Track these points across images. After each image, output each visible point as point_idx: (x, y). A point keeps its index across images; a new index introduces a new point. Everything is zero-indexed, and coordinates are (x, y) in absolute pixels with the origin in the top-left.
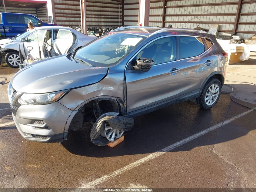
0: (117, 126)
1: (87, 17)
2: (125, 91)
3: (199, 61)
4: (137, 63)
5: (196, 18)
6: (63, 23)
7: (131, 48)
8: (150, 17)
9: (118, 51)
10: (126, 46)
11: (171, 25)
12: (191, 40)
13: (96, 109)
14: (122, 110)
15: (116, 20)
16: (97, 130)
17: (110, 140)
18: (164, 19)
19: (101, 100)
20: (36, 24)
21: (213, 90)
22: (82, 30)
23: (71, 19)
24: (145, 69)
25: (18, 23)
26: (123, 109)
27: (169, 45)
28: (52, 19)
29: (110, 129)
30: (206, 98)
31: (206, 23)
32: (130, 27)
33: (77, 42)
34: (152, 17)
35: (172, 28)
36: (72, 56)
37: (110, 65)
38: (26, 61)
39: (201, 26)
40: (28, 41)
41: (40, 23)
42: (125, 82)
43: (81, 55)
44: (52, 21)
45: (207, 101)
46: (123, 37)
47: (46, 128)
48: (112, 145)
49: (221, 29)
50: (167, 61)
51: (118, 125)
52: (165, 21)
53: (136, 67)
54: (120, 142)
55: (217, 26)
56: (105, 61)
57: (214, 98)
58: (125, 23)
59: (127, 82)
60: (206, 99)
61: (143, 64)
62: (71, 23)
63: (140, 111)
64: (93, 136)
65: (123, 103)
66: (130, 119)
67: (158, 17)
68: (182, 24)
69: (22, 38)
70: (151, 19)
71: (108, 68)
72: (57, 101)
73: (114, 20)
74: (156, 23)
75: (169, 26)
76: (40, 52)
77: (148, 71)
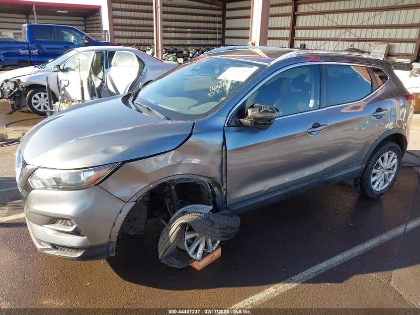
0: (209, 233)
1: (164, 32)
2: (224, 167)
3: (361, 109)
4: (247, 114)
5: (348, 33)
6: (125, 41)
7: (236, 85)
8: (269, 31)
9: (213, 91)
10: (227, 81)
11: (304, 44)
12: (346, 71)
13: (170, 197)
14: (217, 199)
15: (212, 36)
16: (171, 240)
17: (194, 257)
18: (293, 34)
19: (180, 182)
20: (81, 42)
21: (385, 163)
22: (155, 52)
23: (138, 34)
24: (261, 125)
25: (52, 40)
26: (221, 199)
27: (307, 80)
28: (108, 35)
29: (195, 237)
30: (373, 177)
31: (365, 40)
32: (236, 47)
33: (145, 73)
34: (272, 31)
35: (306, 49)
36: (132, 98)
37: (198, 116)
38: (57, 104)
39: (356, 45)
40: (65, 70)
41: (87, 41)
42: (224, 149)
43: (147, 98)
44: (108, 37)
45: (374, 183)
46: (223, 66)
47: (76, 232)
48: (198, 266)
49: (392, 52)
50: (303, 110)
51: (209, 231)
52: (293, 38)
53: (245, 121)
54: (214, 259)
55: (385, 45)
56: (189, 108)
57: (387, 176)
58: (227, 41)
59: (227, 149)
60: (373, 179)
61: (260, 116)
62: (138, 41)
63: (251, 203)
64: (163, 250)
65: (219, 187)
66: (232, 218)
67: (282, 31)
68: (323, 42)
69: (55, 65)
70: (271, 34)
71: (193, 122)
72: (97, 184)
73: (209, 36)
74: (278, 41)
75: (301, 46)
76: (82, 89)
77: (267, 128)
